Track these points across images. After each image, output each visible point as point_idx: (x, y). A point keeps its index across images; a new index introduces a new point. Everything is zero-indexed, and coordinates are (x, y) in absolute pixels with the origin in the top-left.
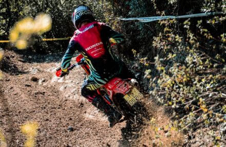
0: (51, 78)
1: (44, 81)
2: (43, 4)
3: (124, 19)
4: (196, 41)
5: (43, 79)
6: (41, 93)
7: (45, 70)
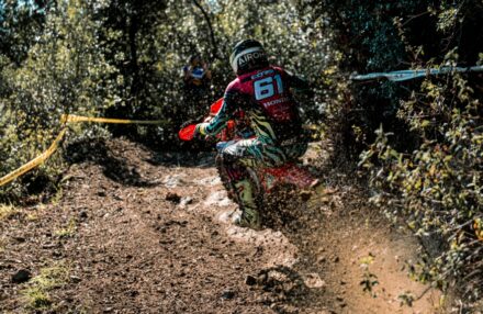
0: (205, 198)
1: (190, 202)
2: (206, 50)
3: (359, 77)
4: (472, 96)
5: (188, 199)
6: (179, 223)
7: (195, 181)
